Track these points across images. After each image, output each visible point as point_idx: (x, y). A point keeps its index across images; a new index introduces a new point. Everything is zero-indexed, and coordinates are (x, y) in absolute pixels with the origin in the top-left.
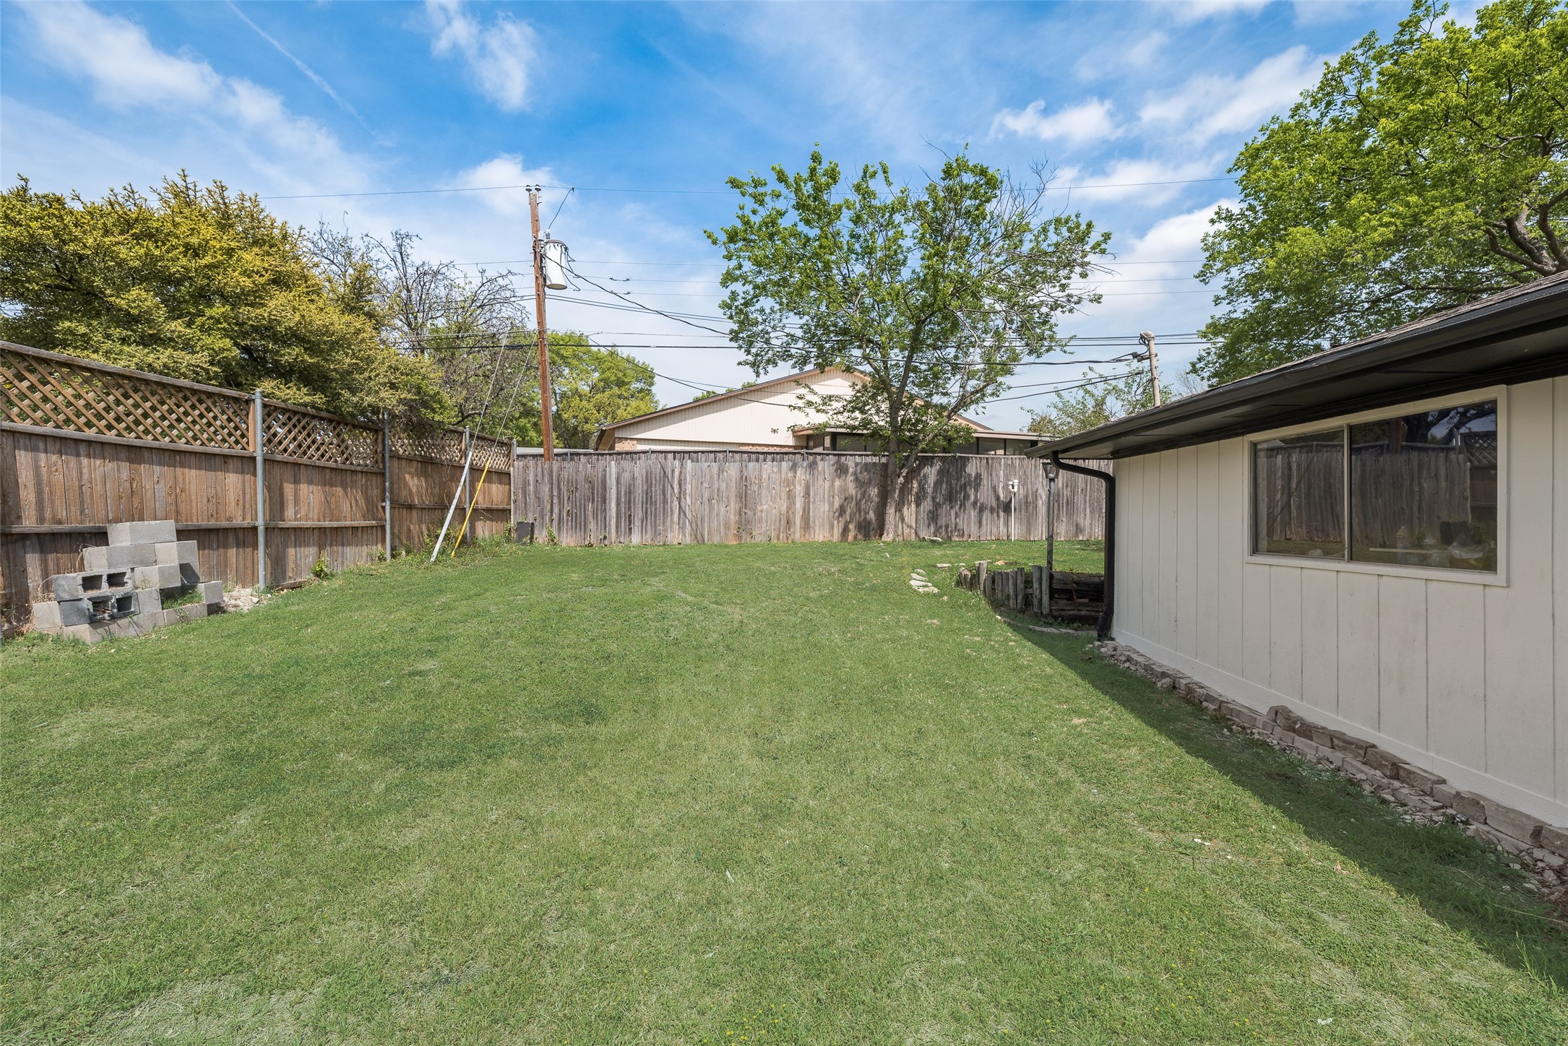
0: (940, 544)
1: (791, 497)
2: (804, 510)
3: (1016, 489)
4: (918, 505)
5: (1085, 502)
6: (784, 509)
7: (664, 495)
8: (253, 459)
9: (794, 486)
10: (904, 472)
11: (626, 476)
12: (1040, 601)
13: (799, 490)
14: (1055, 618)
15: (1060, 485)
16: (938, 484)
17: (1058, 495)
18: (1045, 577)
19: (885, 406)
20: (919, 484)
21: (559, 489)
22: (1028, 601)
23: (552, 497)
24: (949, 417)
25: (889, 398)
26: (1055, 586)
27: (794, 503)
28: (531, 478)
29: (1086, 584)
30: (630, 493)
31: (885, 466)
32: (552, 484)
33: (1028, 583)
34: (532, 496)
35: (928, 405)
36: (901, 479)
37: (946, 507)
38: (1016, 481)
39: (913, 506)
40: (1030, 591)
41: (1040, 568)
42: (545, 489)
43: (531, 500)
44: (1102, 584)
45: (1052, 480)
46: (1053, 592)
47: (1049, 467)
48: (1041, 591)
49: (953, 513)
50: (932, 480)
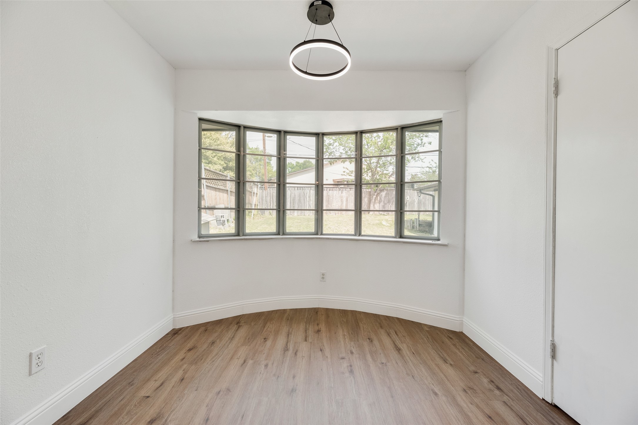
0: (386, 215)
1: (342, 201)
2: (346, 205)
3: (408, 199)
4: (379, 204)
5: (429, 203)
6: (340, 205)
7: (304, 200)
8: (228, 190)
9: (343, 198)
10: (376, 194)
11: (293, 195)
12: (416, 228)
13: (344, 199)
14: (420, 231)
15: (421, 198)
16: (385, 197)
17: (421, 201)
18: (418, 221)
19: (370, 174)
20: (380, 198)
21: (273, 199)
22: (413, 227)
23: (270, 201)
24: (389, 178)
25: (372, 171)
26: (420, 223)
27: (343, 203)
28: (264, 195)
29: (428, 223)
30: (294, 200)
31: (370, 192)
32: (270, 197)
33: (413, 223)
34: (264, 201)
35: (382, 174)
36: (375, 196)
37: (388, 204)
38: (408, 197)
39: (378, 204)
40: (414, 225)
41: (416, 219)
42: (269, 198)
43: (264, 202)
44: (431, 223)
45: (419, 196)
46: (420, 225)
47: (418, 193)
48: (416, 225)
49: (390, 206)
50: (383, 196)
